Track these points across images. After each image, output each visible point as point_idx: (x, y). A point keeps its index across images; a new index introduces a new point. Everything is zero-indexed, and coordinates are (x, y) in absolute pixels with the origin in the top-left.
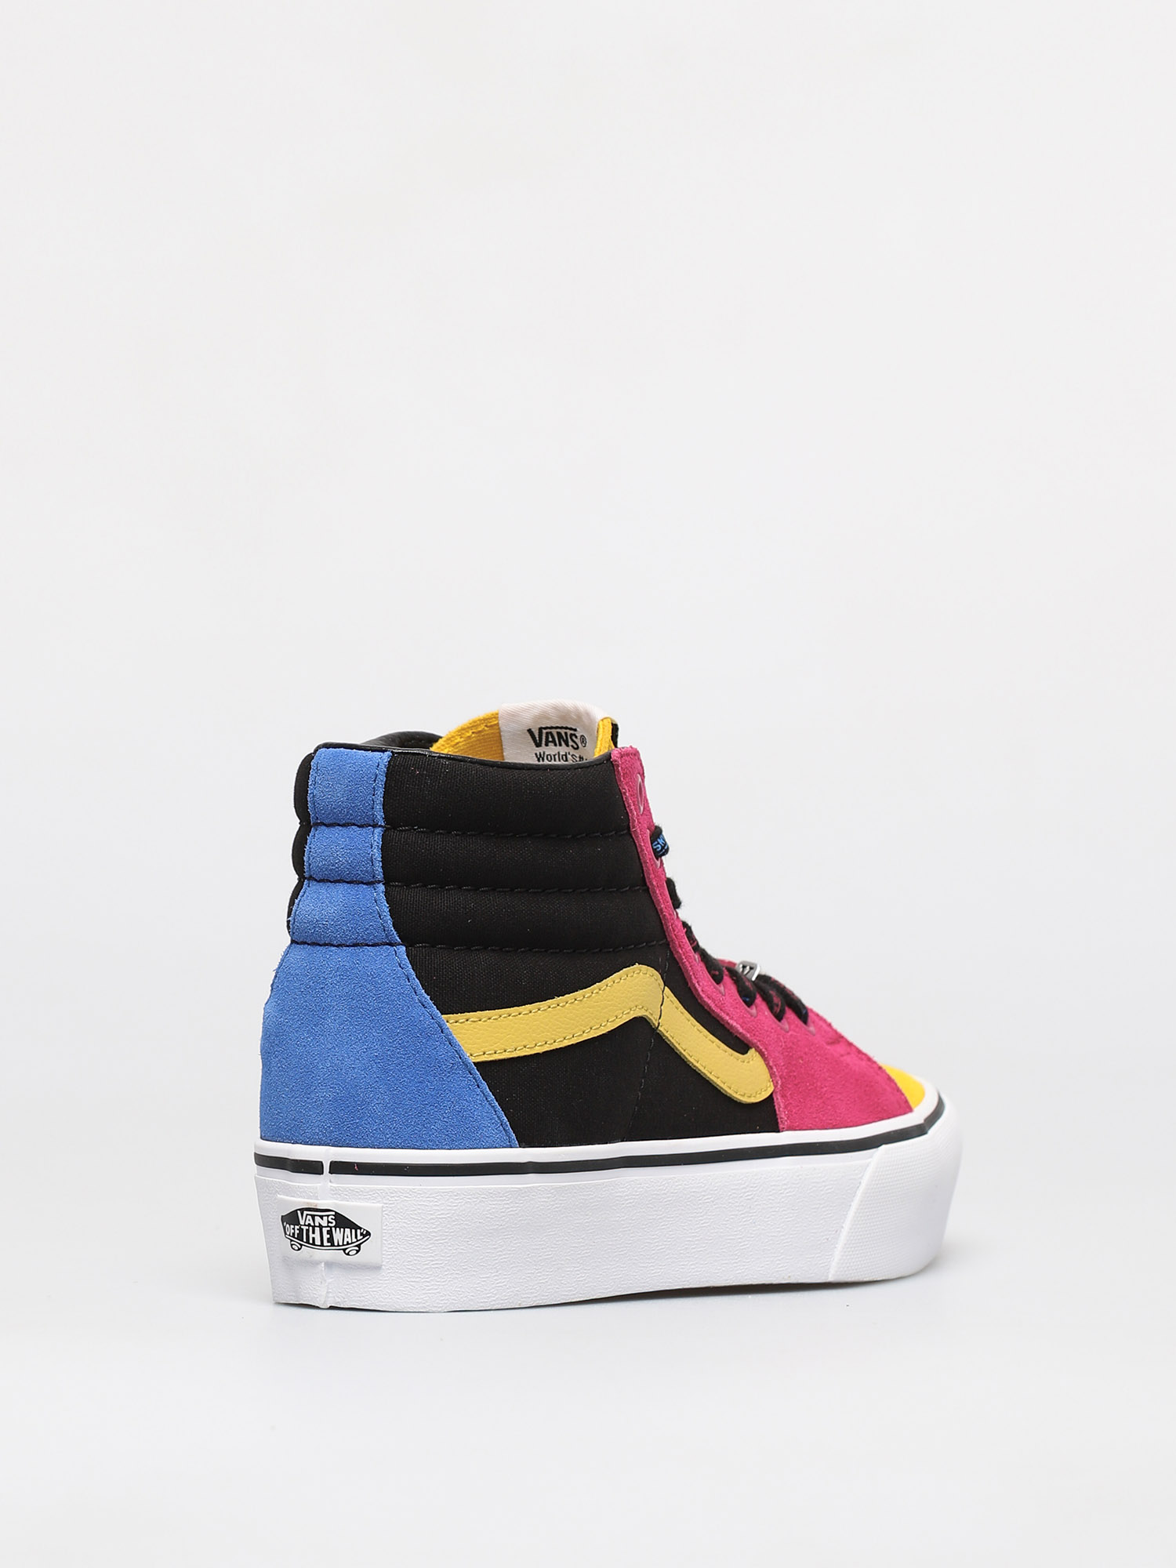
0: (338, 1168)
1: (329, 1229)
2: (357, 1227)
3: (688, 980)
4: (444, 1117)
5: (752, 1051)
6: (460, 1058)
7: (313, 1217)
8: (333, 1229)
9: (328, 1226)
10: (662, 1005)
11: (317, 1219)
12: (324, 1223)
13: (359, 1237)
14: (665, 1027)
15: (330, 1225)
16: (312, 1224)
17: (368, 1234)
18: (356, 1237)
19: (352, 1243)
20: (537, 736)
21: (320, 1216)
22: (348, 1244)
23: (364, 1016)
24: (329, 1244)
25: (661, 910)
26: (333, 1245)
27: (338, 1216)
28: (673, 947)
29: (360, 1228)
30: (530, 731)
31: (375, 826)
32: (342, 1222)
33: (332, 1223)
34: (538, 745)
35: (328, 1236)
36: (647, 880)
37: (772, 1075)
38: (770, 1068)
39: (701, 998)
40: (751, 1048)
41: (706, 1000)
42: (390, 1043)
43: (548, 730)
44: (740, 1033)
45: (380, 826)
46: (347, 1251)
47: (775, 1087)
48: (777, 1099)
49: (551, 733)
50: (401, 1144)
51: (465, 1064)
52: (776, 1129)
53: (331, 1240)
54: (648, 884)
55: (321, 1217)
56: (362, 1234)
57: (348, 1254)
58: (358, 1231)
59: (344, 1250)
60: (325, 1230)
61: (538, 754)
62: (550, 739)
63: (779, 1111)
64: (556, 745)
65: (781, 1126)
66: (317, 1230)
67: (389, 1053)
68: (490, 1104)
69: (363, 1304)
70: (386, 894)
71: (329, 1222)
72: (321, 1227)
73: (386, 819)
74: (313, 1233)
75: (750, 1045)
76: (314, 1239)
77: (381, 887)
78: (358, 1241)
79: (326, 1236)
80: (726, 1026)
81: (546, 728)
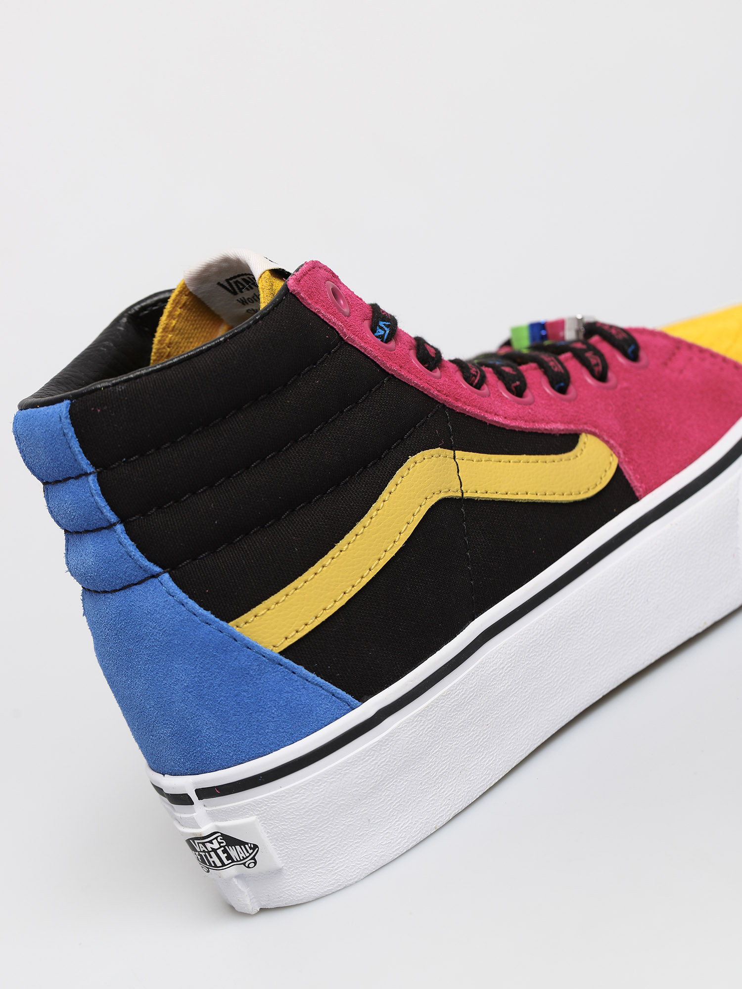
0: (204, 793)
1: (223, 848)
2: (244, 844)
3: (484, 420)
4: (273, 718)
5: (584, 438)
6: (264, 656)
7: (203, 844)
8: (226, 847)
9: (221, 847)
10: (458, 472)
11: (209, 845)
12: (216, 845)
13: (250, 851)
14: (473, 488)
15: (221, 845)
16: (206, 850)
17: (256, 846)
18: (248, 852)
19: (247, 857)
20: (228, 287)
21: (208, 842)
22: (244, 859)
23: (160, 652)
24: (230, 861)
25: (416, 384)
26: (233, 861)
27: (225, 837)
28: (449, 405)
29: (247, 844)
30: (219, 284)
31: (87, 474)
32: (231, 841)
33: (223, 843)
34: (235, 293)
35: (226, 855)
36: (387, 370)
37: (611, 447)
38: (607, 442)
39: (507, 425)
40: (580, 434)
41: (513, 424)
42: (193, 669)
43: (235, 280)
44: (563, 430)
45: (90, 474)
46: (247, 865)
47: (619, 456)
48: (625, 468)
49: (237, 281)
50: (245, 757)
51: (272, 660)
52: (634, 499)
53: (229, 857)
54: (390, 372)
55: (211, 842)
56: (251, 848)
57: (248, 867)
58: (246, 846)
59: (244, 864)
60: (220, 852)
61: (239, 300)
62: (241, 287)
63: (631, 479)
64: (248, 290)
65: (638, 494)
66: (212, 854)
67: (196, 679)
68: (313, 683)
69: (284, 902)
70: (129, 532)
71: (220, 843)
72: (214, 850)
73: (94, 464)
74: (211, 857)
75: (578, 432)
76: (213, 862)
77: (120, 528)
78: (250, 854)
79: (223, 856)
80: (545, 432)
81: (231, 279)
